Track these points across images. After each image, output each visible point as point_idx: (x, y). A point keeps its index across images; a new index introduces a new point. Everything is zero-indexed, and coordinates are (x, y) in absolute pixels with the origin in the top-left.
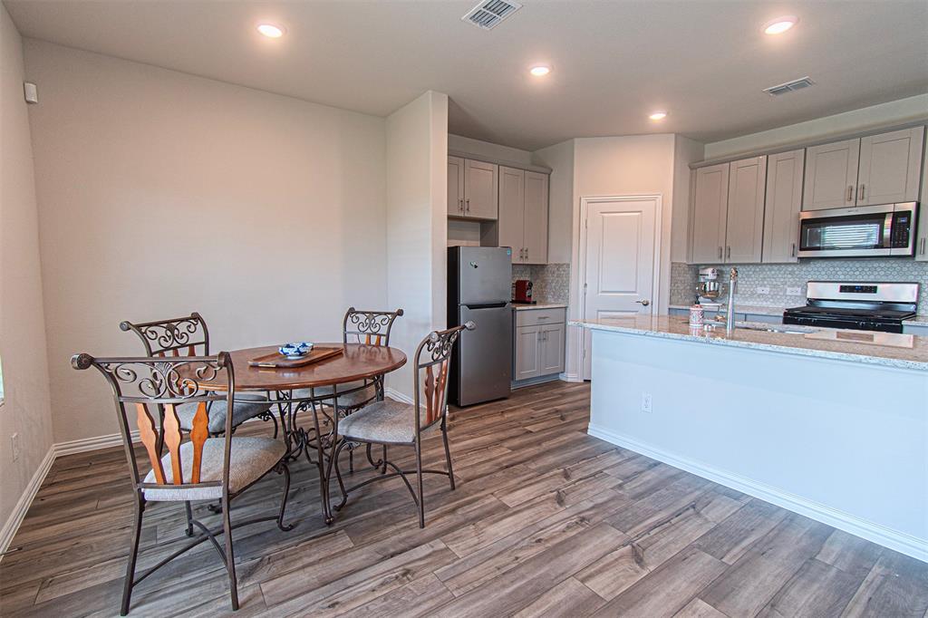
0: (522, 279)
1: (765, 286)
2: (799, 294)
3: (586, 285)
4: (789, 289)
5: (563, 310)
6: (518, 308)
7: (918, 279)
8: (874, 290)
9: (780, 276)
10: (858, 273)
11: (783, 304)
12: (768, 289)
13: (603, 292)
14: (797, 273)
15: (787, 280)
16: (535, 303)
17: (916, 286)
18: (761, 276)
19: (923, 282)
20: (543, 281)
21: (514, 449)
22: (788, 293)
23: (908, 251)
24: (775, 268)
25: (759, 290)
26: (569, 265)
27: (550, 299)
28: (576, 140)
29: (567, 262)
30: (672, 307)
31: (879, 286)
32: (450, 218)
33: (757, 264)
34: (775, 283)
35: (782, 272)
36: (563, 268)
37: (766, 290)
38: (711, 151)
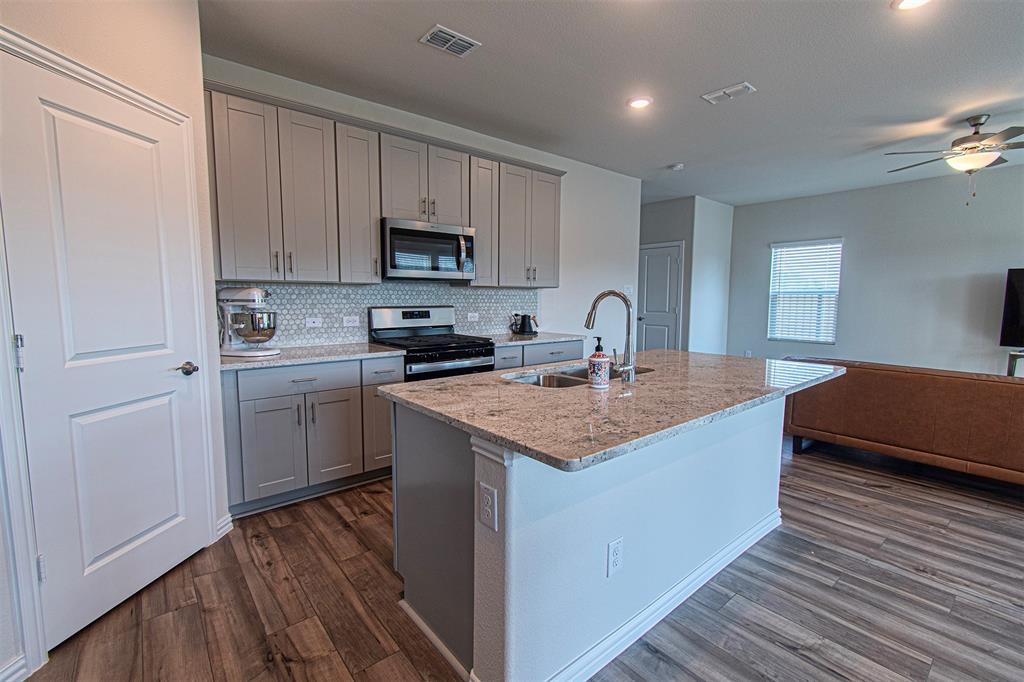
1: (316, 316)
2: (357, 324)
4: (345, 319)
7: (448, 303)
8: (426, 315)
9: (333, 301)
11: (340, 339)
12: (321, 320)
14: (352, 296)
15: (342, 306)
18: (309, 301)
22: (344, 324)
24: (327, 289)
25: (309, 322)
31: (431, 311)
34: (327, 311)
35: (335, 295)
37: (319, 322)
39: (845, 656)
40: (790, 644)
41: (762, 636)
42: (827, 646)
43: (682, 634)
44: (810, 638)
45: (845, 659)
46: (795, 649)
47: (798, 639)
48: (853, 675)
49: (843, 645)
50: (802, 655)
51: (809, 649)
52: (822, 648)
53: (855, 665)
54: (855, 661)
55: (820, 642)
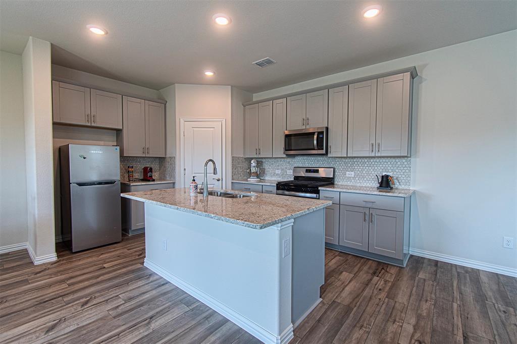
0: (146, 166)
2: (292, 173)
3: (185, 169)
4: (288, 171)
5: (172, 184)
6: (131, 184)
7: (334, 166)
8: (317, 171)
9: (284, 164)
10: (312, 163)
11: (286, 179)
13: (194, 173)
14: (290, 162)
15: (287, 166)
16: (154, 180)
17: (332, 169)
18: (277, 164)
19: (336, 167)
20: (165, 167)
21: (69, 285)
22: (288, 173)
23: (324, 152)
25: (277, 172)
26: (175, 157)
27: (168, 178)
28: (176, 84)
29: (174, 156)
30: (233, 181)
31: (319, 169)
32: (54, 124)
33: (271, 158)
34: (282, 168)
35: (285, 162)
36: (173, 158)
38: (256, 97)
39: (140, 333)
40: (154, 318)
41: (161, 311)
42: (148, 329)
43: (170, 291)
44: (155, 325)
45: (138, 333)
46: (151, 318)
47: (156, 321)
48: (129, 332)
49: (146, 336)
50: (146, 320)
51: (149, 323)
52: (147, 327)
53: (134, 335)
54: (136, 336)
55: (151, 328)
